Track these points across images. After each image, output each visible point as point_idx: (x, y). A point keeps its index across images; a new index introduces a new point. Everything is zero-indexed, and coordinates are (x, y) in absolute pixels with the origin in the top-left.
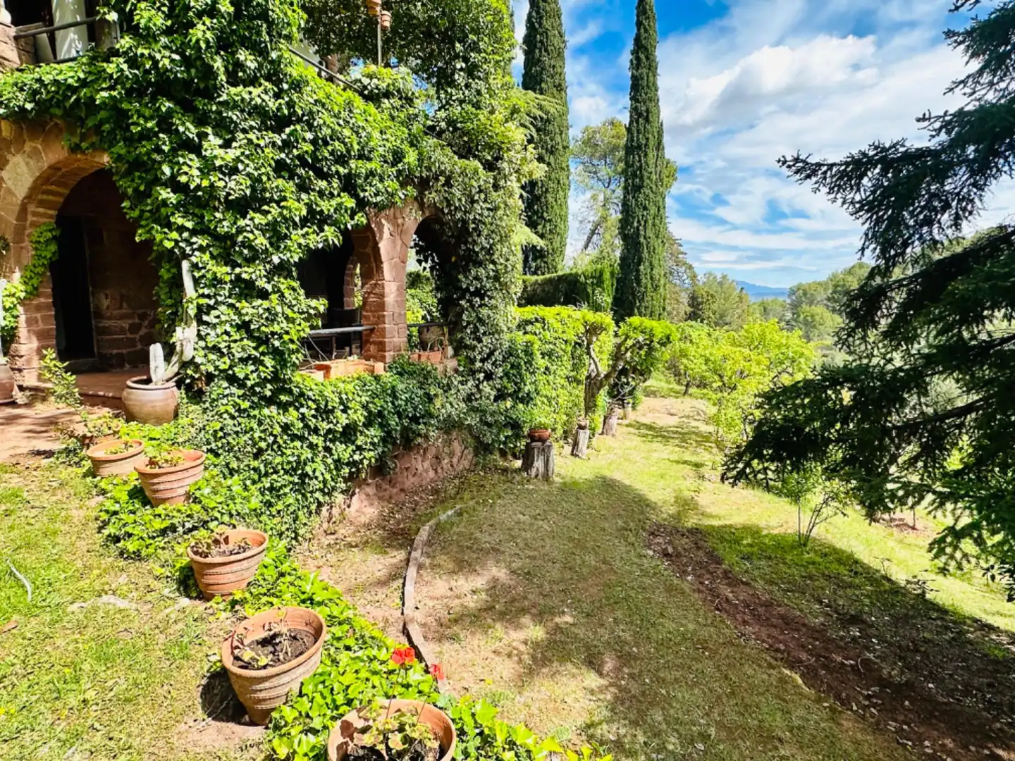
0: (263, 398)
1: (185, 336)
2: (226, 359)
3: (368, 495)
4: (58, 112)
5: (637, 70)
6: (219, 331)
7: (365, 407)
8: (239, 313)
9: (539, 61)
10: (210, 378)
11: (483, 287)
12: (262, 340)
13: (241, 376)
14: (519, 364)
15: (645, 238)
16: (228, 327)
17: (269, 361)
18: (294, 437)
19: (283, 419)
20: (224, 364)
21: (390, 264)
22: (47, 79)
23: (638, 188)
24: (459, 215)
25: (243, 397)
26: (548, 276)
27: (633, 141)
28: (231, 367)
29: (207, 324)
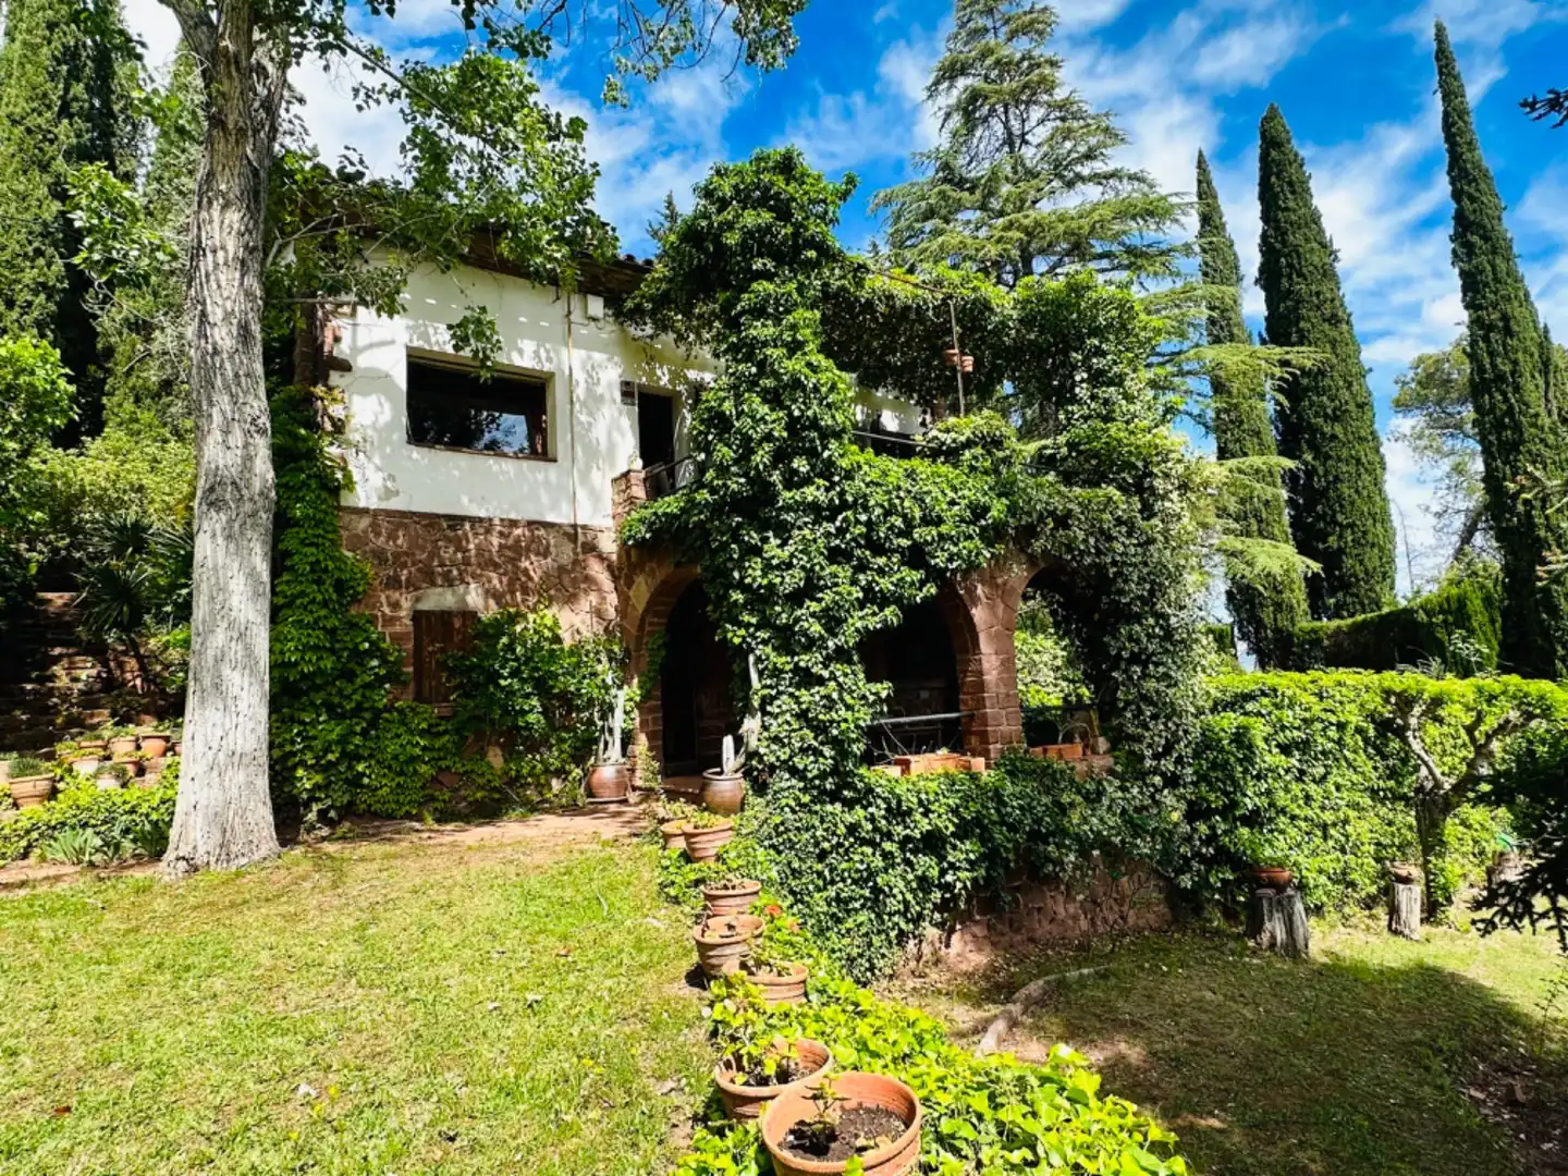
0: (823, 792)
1: (751, 725)
2: (787, 750)
3: (974, 936)
4: (667, 537)
5: (1470, 261)
6: (780, 720)
7: (955, 811)
8: (799, 703)
9: (1289, 292)
10: (772, 768)
11: (1143, 650)
12: (820, 728)
13: (801, 767)
14: (1227, 762)
15: (1548, 528)
16: (788, 717)
17: (828, 752)
18: (864, 842)
19: (849, 819)
20: (784, 754)
21: (989, 635)
22: (660, 512)
23: (1514, 447)
24: (1087, 561)
25: (804, 790)
26: (1360, 618)
27: (1481, 370)
28: (791, 758)
29: (770, 714)
